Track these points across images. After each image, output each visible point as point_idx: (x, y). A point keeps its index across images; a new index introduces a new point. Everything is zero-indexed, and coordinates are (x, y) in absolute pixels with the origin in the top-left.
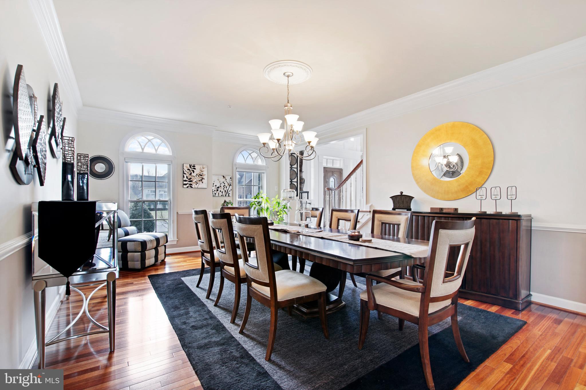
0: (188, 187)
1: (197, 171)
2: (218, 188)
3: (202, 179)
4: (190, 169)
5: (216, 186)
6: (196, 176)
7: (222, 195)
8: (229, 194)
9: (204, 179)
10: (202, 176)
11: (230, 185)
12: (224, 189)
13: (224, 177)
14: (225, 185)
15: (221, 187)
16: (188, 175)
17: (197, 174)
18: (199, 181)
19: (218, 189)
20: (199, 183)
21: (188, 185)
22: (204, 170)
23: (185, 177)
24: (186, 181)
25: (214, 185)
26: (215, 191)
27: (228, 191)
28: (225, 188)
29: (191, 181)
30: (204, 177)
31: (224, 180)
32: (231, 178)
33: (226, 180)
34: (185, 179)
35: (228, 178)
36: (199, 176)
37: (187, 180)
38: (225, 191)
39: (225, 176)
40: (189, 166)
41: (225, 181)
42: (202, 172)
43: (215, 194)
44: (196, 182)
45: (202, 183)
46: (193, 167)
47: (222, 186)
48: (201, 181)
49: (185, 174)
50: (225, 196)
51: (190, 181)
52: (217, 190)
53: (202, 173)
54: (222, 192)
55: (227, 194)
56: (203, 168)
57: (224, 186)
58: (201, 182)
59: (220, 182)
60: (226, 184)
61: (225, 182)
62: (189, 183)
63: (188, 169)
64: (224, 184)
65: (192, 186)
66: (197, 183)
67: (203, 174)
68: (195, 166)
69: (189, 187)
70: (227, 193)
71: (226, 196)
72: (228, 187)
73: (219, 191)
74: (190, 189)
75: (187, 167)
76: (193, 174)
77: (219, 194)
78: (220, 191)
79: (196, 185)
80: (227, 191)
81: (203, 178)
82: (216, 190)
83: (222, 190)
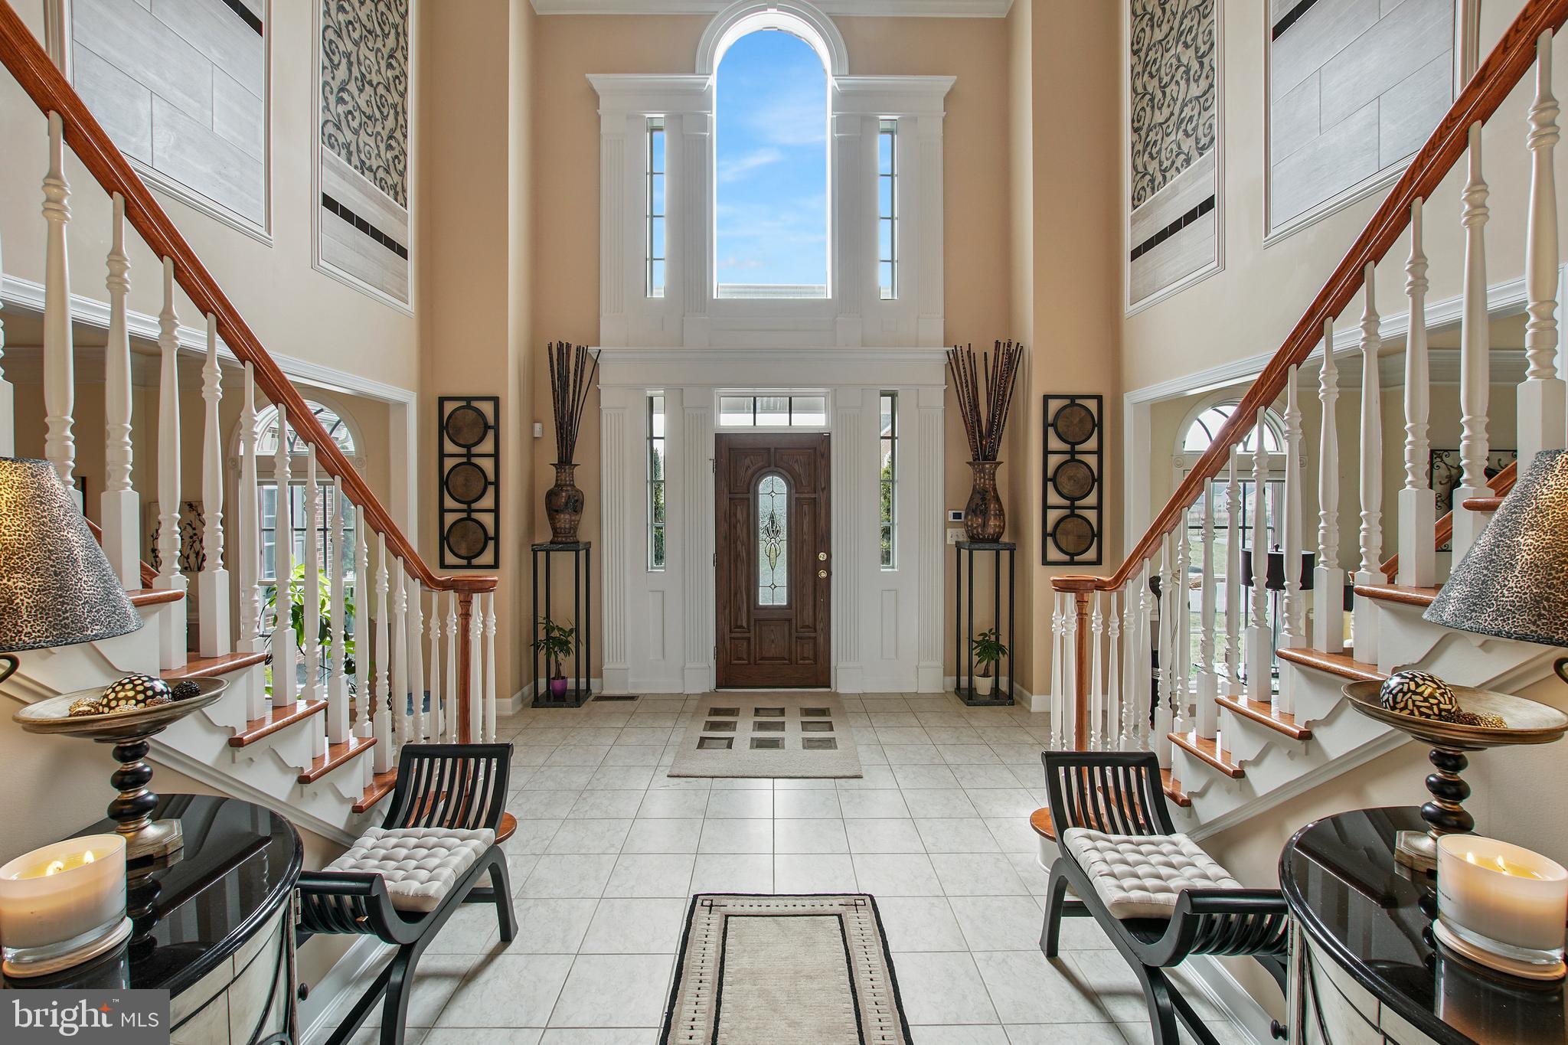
12: (192, 546)
14: (195, 534)
28: (198, 542)
39: (194, 504)
41: (197, 521)
50: (196, 569)
57: (191, 537)
64: (194, 529)
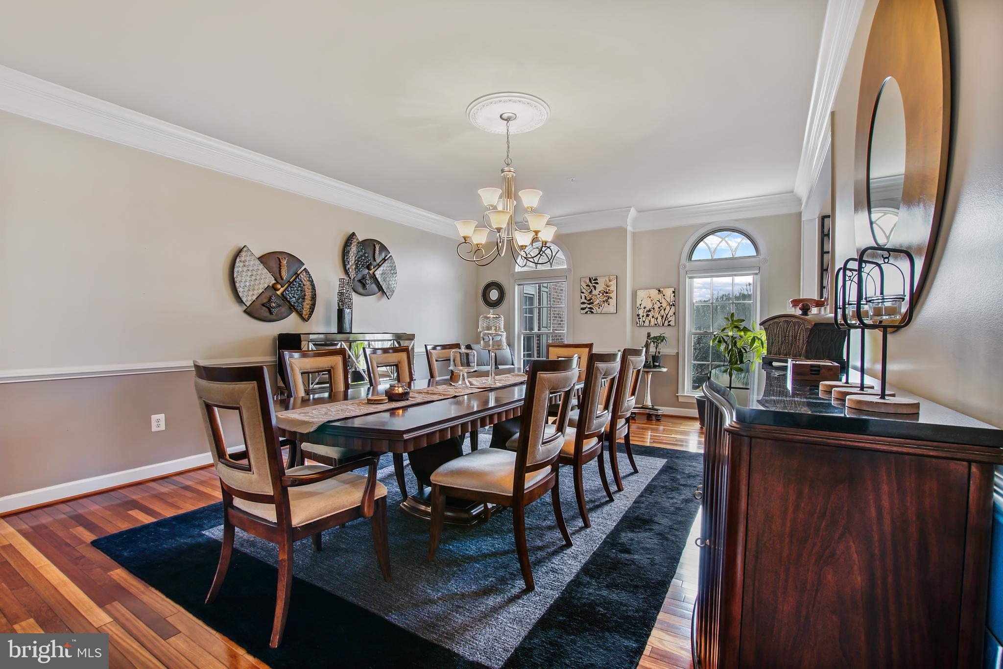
0: (586, 313)
1: (600, 287)
2: (650, 311)
3: (609, 299)
4: (590, 284)
5: (645, 308)
6: (599, 295)
7: (656, 324)
8: (669, 322)
9: (611, 298)
10: (608, 293)
11: (671, 305)
12: (659, 312)
13: (659, 291)
14: (661, 306)
15: (654, 309)
16: (587, 294)
17: (600, 292)
18: (604, 301)
19: (649, 313)
20: (603, 305)
21: (587, 310)
22: (611, 283)
23: (583, 297)
24: (583, 303)
25: (642, 306)
26: (643, 316)
27: (668, 316)
29: (592, 303)
30: (611, 295)
31: (660, 296)
32: (674, 292)
33: (664, 295)
34: (583, 300)
35: (669, 292)
36: (603, 294)
37: (586, 301)
38: (663, 317)
39: (661, 290)
40: (588, 281)
41: (663, 299)
42: (608, 286)
43: (644, 322)
44: (598, 304)
45: (609, 304)
46: (594, 282)
47: (656, 307)
48: (607, 301)
49: (583, 293)
50: (661, 325)
51: (589, 304)
52: (648, 315)
53: (608, 288)
54: (657, 319)
55: (667, 322)
56: (610, 281)
58: (606, 304)
59: (652, 300)
60: (664, 305)
61: (663, 301)
62: (589, 306)
63: (588, 286)
65: (592, 310)
66: (600, 305)
67: (609, 290)
68: (596, 279)
69: (588, 313)
70: (665, 320)
71: (663, 325)
72: (668, 308)
73: (650, 316)
74: (590, 316)
75: (586, 283)
76: (594, 292)
77: (650, 321)
78: (653, 317)
79: (599, 308)
80: (666, 317)
81: (609, 297)
82: (645, 316)
83: (656, 315)
